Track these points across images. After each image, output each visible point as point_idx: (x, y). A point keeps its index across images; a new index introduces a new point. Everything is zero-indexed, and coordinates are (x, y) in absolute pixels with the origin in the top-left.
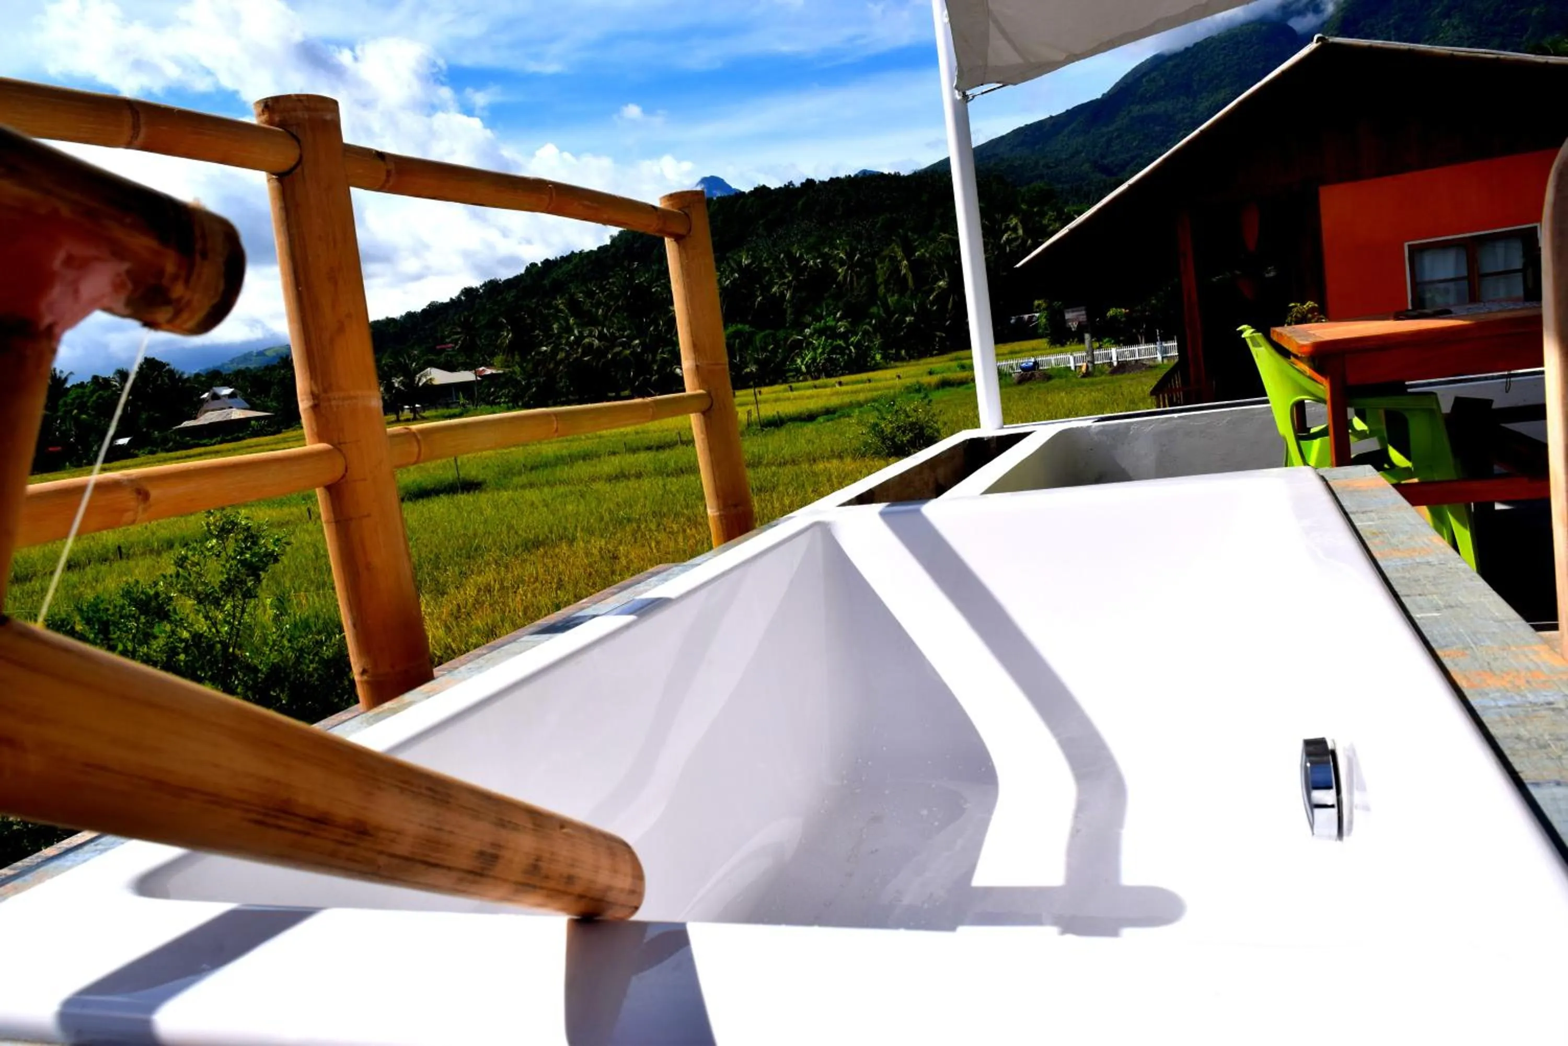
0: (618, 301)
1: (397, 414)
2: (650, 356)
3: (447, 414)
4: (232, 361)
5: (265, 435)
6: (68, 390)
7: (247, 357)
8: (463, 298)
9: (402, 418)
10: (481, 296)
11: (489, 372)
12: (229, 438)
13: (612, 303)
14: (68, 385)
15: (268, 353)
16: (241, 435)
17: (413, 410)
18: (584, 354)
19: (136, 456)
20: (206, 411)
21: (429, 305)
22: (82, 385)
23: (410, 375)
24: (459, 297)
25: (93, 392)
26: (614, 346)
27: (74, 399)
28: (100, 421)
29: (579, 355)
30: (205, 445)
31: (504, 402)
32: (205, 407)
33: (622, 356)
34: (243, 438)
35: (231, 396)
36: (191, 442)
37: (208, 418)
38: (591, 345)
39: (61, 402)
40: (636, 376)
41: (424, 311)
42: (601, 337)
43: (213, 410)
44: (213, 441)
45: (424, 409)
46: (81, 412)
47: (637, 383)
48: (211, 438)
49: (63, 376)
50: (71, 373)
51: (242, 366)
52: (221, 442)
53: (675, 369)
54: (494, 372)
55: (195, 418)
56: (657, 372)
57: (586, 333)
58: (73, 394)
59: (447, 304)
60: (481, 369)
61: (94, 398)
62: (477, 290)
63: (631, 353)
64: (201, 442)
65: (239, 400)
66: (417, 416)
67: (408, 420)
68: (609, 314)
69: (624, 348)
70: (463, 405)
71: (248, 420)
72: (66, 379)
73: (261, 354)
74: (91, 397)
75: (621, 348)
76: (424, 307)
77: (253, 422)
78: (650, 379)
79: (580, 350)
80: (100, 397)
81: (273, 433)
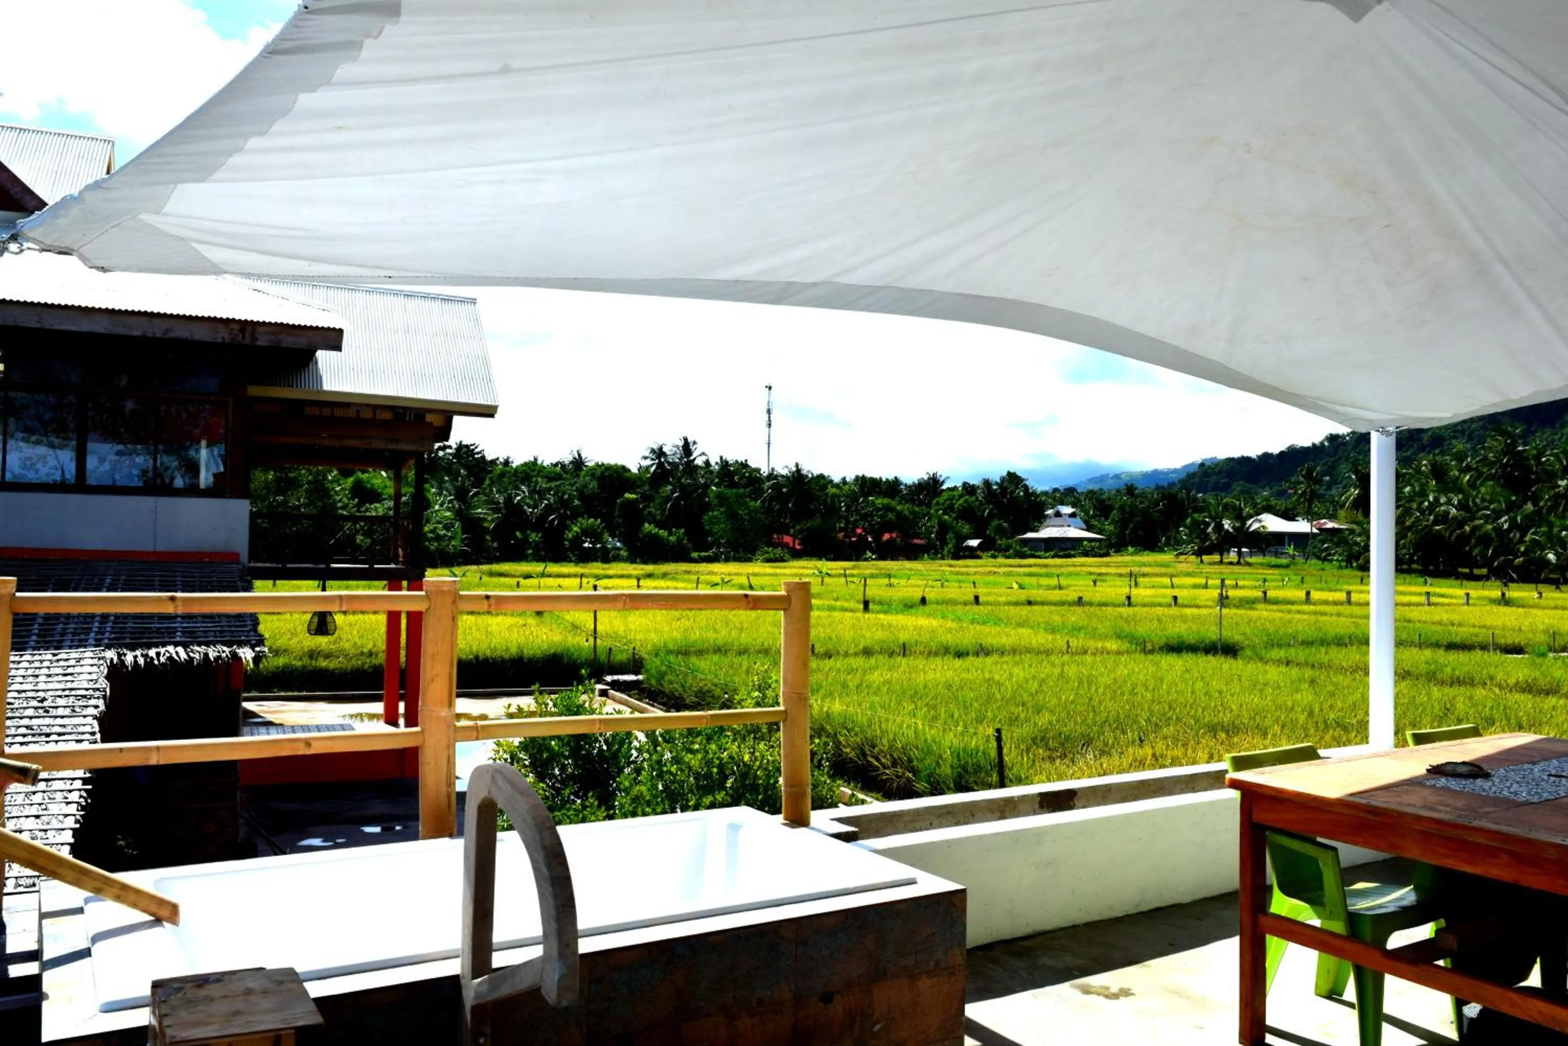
0: (1492, 468)
1: (1222, 555)
2: (1518, 535)
3: (1273, 563)
4: (1090, 480)
5: (1094, 556)
6: (943, 490)
7: (1103, 478)
8: (1326, 444)
9: (1225, 560)
10: (1345, 444)
11: (1330, 525)
12: (1061, 553)
13: (1484, 470)
14: (944, 487)
15: (1123, 476)
16: (1072, 553)
17: (1240, 554)
18: (1436, 522)
19: (979, 557)
20: (1048, 526)
21: (1289, 448)
22: (955, 488)
23: (1241, 518)
24: (1322, 443)
25: (961, 496)
26: (1473, 519)
27: (946, 500)
28: (957, 523)
29: (1429, 523)
30: (1039, 557)
31: (1337, 560)
32: (1048, 521)
33: (1484, 530)
34: (1074, 556)
35: (1073, 515)
36: (1029, 552)
37: (1046, 533)
38: (1447, 513)
39: (934, 502)
40: (1495, 555)
41: (1282, 453)
42: (1461, 506)
43: (1054, 526)
44: (1047, 555)
45: (1251, 554)
46: (944, 514)
47: (1496, 564)
48: (1046, 551)
49: (941, 480)
50: (948, 477)
51: (1096, 487)
52: (1053, 557)
53: (1547, 554)
54: (1336, 526)
55: (1037, 531)
56: (1523, 554)
57: (1443, 500)
58: (945, 496)
59: (1309, 448)
60: (1323, 521)
61: (962, 501)
62: (1343, 437)
63: (1494, 529)
64: (1037, 554)
65: (1078, 519)
66: (1242, 561)
67: (1231, 563)
68: (1479, 482)
69: (1486, 522)
70: (1293, 557)
71: (1081, 540)
72: (943, 482)
73: (1117, 476)
74: (959, 500)
75: (1482, 521)
76: (1283, 449)
77: (1085, 543)
78: (1513, 561)
79: (1432, 518)
80: (966, 501)
81: (1102, 556)
